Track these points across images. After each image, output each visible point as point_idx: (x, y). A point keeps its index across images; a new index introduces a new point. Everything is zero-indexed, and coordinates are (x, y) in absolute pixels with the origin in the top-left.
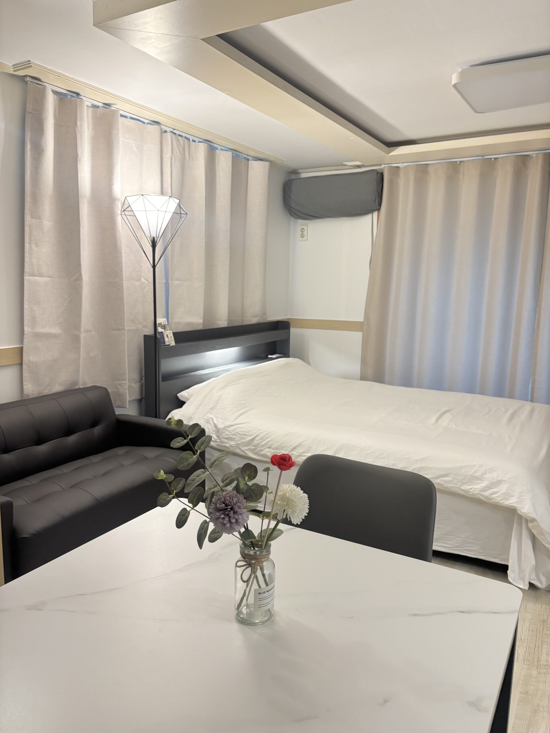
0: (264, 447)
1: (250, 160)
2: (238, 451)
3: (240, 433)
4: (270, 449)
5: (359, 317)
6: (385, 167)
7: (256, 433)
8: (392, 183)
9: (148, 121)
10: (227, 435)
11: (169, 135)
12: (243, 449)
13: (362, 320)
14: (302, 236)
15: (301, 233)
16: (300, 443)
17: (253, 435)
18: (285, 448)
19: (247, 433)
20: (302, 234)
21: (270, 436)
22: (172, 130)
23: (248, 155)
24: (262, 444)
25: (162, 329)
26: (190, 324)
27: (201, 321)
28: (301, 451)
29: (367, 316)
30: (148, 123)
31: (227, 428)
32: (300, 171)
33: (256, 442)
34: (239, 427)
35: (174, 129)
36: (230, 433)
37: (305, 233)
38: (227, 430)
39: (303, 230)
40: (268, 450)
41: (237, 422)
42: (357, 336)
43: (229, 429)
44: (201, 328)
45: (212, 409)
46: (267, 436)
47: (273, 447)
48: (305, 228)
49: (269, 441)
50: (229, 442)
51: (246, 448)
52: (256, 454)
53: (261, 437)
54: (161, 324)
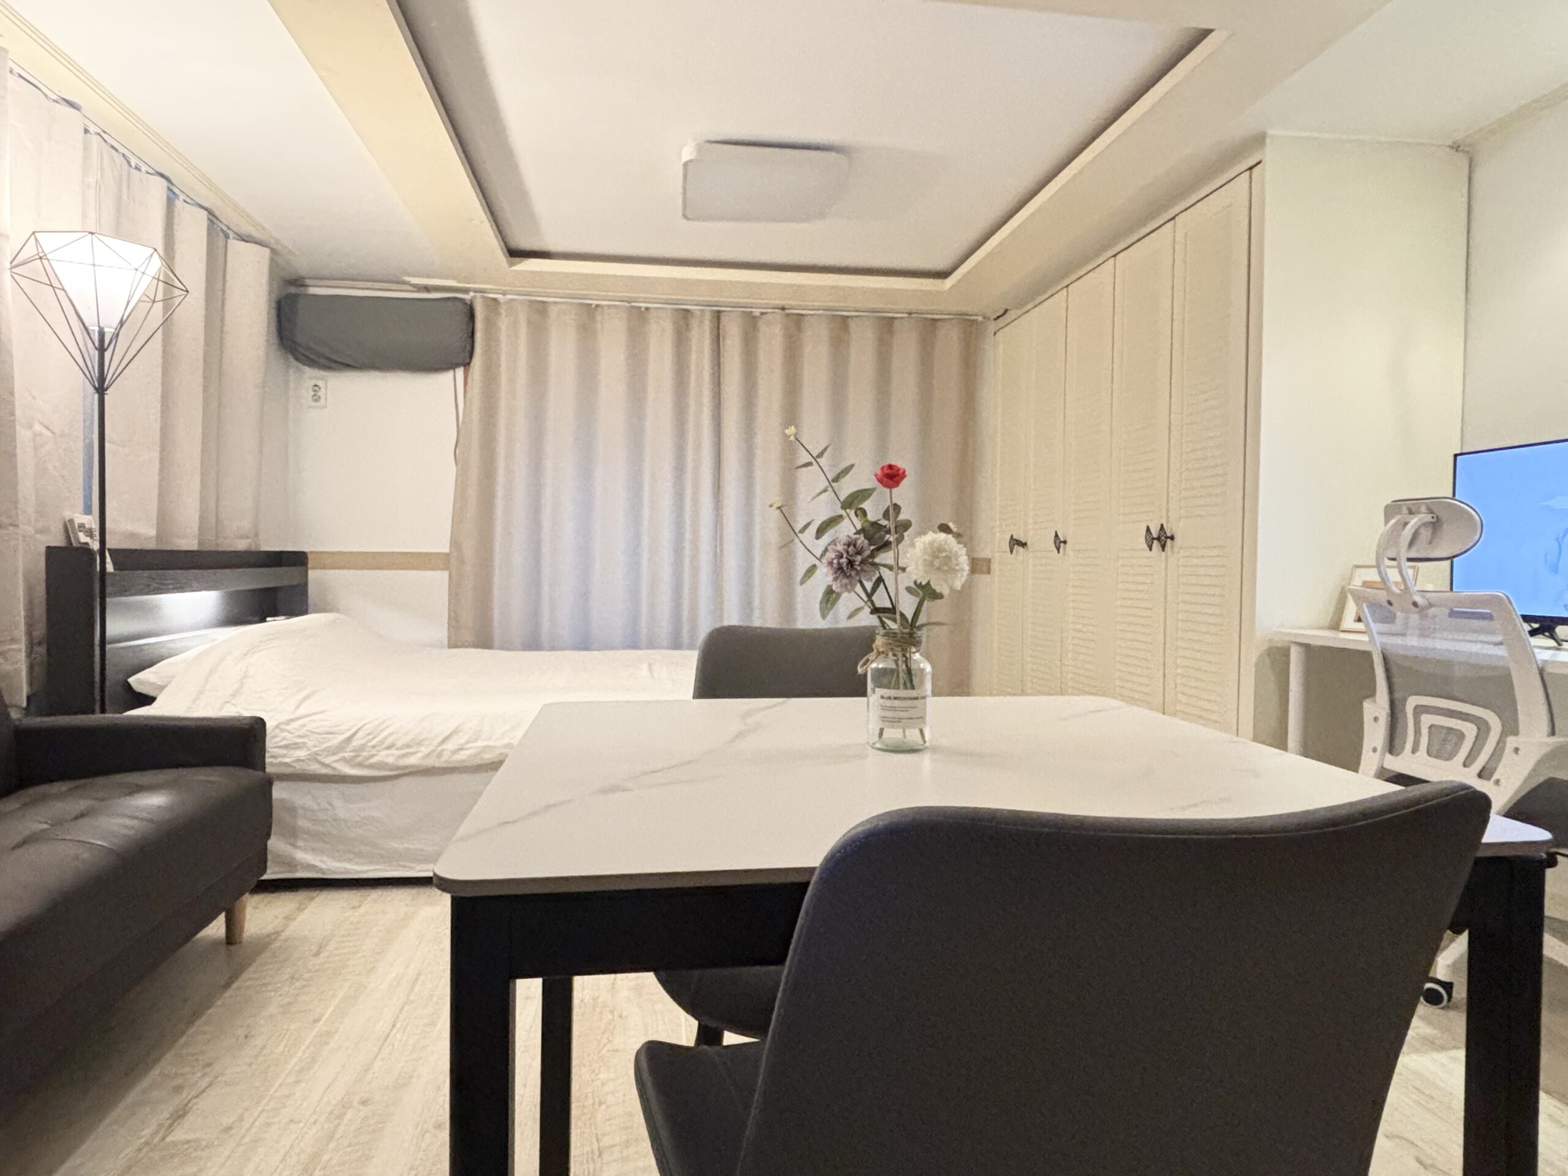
0: (376, 749)
1: (231, 237)
2: (315, 768)
3: (316, 730)
4: (393, 749)
5: (443, 546)
6: (474, 297)
7: (356, 725)
8: (490, 323)
9: (55, 97)
10: (284, 739)
11: (95, 139)
12: (327, 761)
13: (447, 550)
14: (316, 398)
15: (314, 393)
16: (457, 727)
17: (348, 730)
18: (426, 742)
19: (332, 730)
20: (315, 395)
21: (387, 727)
22: (99, 131)
23: (229, 228)
24: (373, 743)
25: (87, 536)
26: (133, 536)
27: (153, 532)
28: (462, 741)
29: (455, 543)
30: (55, 101)
31: (283, 726)
32: (308, 282)
33: (356, 743)
34: (312, 721)
35: (105, 132)
36: (290, 736)
37: (321, 393)
38: (283, 731)
39: (317, 388)
40: (386, 752)
41: (302, 711)
42: (439, 579)
43: (288, 728)
44: (152, 545)
45: (234, 695)
46: (382, 727)
47: (399, 744)
48: (320, 383)
49: (390, 735)
50: (292, 752)
51: (335, 758)
52: (361, 765)
53: (367, 732)
54: (84, 527)
